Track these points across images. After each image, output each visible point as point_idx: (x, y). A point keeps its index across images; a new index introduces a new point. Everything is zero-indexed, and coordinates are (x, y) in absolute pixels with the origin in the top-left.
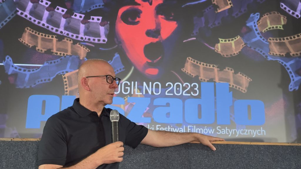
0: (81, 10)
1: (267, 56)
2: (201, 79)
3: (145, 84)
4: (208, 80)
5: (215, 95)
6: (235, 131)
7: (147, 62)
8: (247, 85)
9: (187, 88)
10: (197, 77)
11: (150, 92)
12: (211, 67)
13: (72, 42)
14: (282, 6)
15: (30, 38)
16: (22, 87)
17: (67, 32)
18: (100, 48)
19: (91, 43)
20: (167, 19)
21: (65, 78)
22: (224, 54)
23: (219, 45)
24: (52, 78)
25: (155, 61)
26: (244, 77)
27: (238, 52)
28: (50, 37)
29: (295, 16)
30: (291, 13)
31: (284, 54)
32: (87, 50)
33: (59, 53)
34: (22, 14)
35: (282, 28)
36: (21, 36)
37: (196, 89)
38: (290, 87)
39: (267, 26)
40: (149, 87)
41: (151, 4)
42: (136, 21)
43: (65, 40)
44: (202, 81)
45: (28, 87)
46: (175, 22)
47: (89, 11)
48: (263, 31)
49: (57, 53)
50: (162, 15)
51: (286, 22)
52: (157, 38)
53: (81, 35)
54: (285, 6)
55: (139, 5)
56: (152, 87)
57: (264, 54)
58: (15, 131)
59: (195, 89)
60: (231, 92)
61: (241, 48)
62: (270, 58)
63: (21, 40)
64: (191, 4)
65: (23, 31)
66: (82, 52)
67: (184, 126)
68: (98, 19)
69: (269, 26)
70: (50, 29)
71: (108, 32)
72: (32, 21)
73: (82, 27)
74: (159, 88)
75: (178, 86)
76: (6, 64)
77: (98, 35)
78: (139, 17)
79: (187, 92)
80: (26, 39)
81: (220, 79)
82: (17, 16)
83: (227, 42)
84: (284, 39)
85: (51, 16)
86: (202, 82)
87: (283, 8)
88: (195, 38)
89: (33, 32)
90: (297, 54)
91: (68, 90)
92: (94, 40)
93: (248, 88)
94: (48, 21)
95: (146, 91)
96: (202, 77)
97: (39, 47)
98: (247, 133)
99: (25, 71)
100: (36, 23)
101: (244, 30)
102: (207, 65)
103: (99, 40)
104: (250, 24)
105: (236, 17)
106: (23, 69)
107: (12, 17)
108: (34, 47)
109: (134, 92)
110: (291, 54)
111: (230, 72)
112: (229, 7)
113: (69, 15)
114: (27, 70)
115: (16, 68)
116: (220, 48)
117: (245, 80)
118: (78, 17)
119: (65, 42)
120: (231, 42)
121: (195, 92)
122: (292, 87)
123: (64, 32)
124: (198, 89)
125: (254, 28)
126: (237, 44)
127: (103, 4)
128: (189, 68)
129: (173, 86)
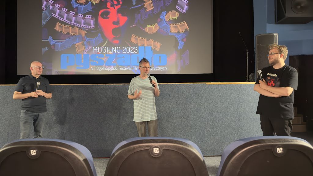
0: (82, 13)
1: (169, 33)
3: (113, 47)
5: (145, 52)
6: (153, 68)
7: (114, 37)
8: (160, 47)
9: (132, 49)
10: (137, 44)
11: (115, 52)
12: (143, 39)
13: (78, 28)
14: (177, 7)
15: (59, 27)
16: (57, 51)
17: (76, 24)
18: (92, 31)
19: (87, 28)
20: (123, 15)
21: (76, 46)
22: (149, 32)
23: (147, 28)
24: (70, 46)
25: (117, 37)
26: (158, 43)
27: (156, 31)
28: (68, 27)
29: (183, 12)
30: (181, 11)
31: (177, 32)
32: (86, 32)
33: (73, 34)
34: (54, 16)
35: (176, 19)
36: (55, 27)
37: (136, 50)
38: (178, 48)
39: (170, 18)
40: (115, 49)
41: (115, 8)
42: (108, 17)
43: (75, 28)
44: (139, 46)
45: (60, 50)
46: (126, 17)
47: (85, 13)
48: (168, 21)
49: (72, 34)
50: (120, 13)
51: (178, 15)
52: (118, 25)
53: (82, 25)
54: (178, 7)
55: (109, 8)
57: (168, 32)
58: (56, 71)
60: (152, 51)
61: (157, 29)
62: (170, 34)
63: (55, 28)
64: (134, 8)
65: (56, 24)
66: (83, 33)
67: (131, 67)
68: (90, 17)
69: (171, 18)
70: (68, 22)
71: (94, 23)
72: (59, 19)
73: (83, 21)
74: (119, 49)
75: (128, 48)
76: (50, 40)
77: (90, 25)
78: (109, 15)
79: (132, 51)
80: (57, 28)
81: (148, 45)
82: (53, 17)
83: (151, 26)
84: (177, 24)
85: (68, 16)
87: (177, 8)
88: (136, 25)
89: (60, 24)
90: (183, 32)
91: (78, 51)
92: (88, 27)
93: (160, 49)
94: (67, 19)
95: (114, 51)
96: (139, 44)
97: (63, 32)
98: (159, 69)
99: (58, 43)
100: (61, 20)
101: (159, 20)
102: (141, 38)
103: (91, 27)
104: (161, 17)
105: (155, 14)
106: (57, 42)
107: (50, 18)
108: (61, 32)
109: (108, 52)
110: (180, 32)
111: (152, 41)
112: (152, 8)
113: (76, 15)
114: (59, 42)
115: (54, 42)
116: (147, 30)
117: (158, 45)
118: (80, 16)
119: (75, 29)
120: (152, 26)
121: (136, 51)
123: (74, 23)
125: (164, 19)
126: (155, 27)
127: (92, 9)
128: (133, 40)
129: (126, 49)
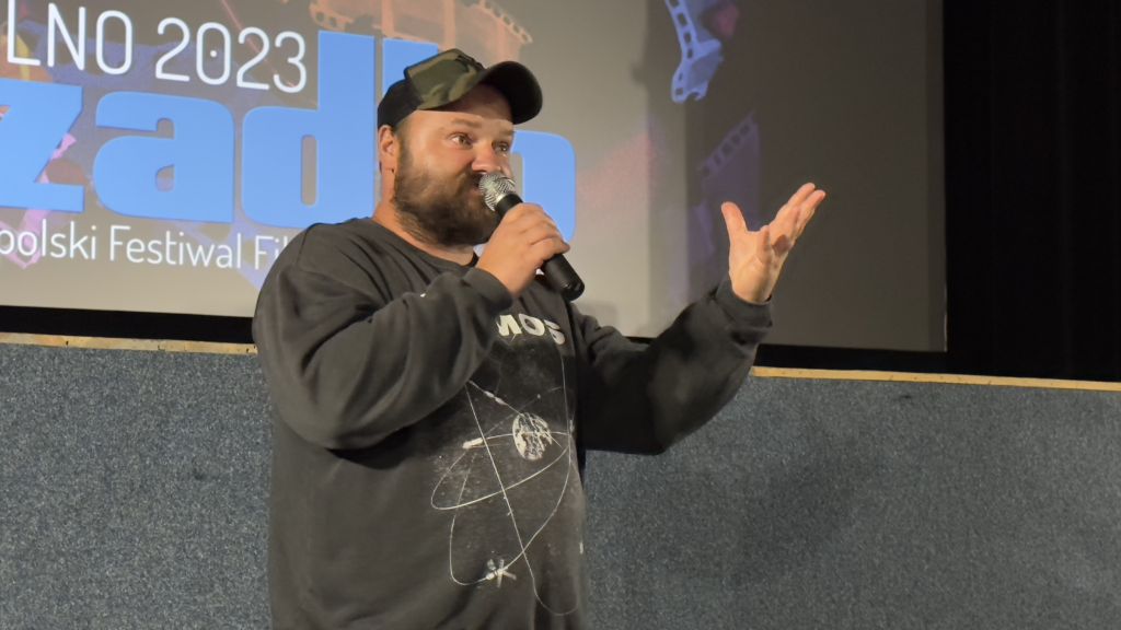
2: (320, 16)
3: (53, 12)
4: (351, 21)
9: (254, 55)
11: (79, 60)
26: (500, 21)
37: (296, 61)
38: (676, 84)
40: (73, 31)
44: (322, 24)
56: (91, 33)
59: (291, 60)
67: (239, 236)
74: (122, 38)
75: (214, 39)
79: (251, 75)
86: (323, 29)
95: (61, 46)
96: (321, 4)
117: (504, 38)
121: (291, 75)
122: (683, 84)
124: (302, 61)
129: (192, 38)
